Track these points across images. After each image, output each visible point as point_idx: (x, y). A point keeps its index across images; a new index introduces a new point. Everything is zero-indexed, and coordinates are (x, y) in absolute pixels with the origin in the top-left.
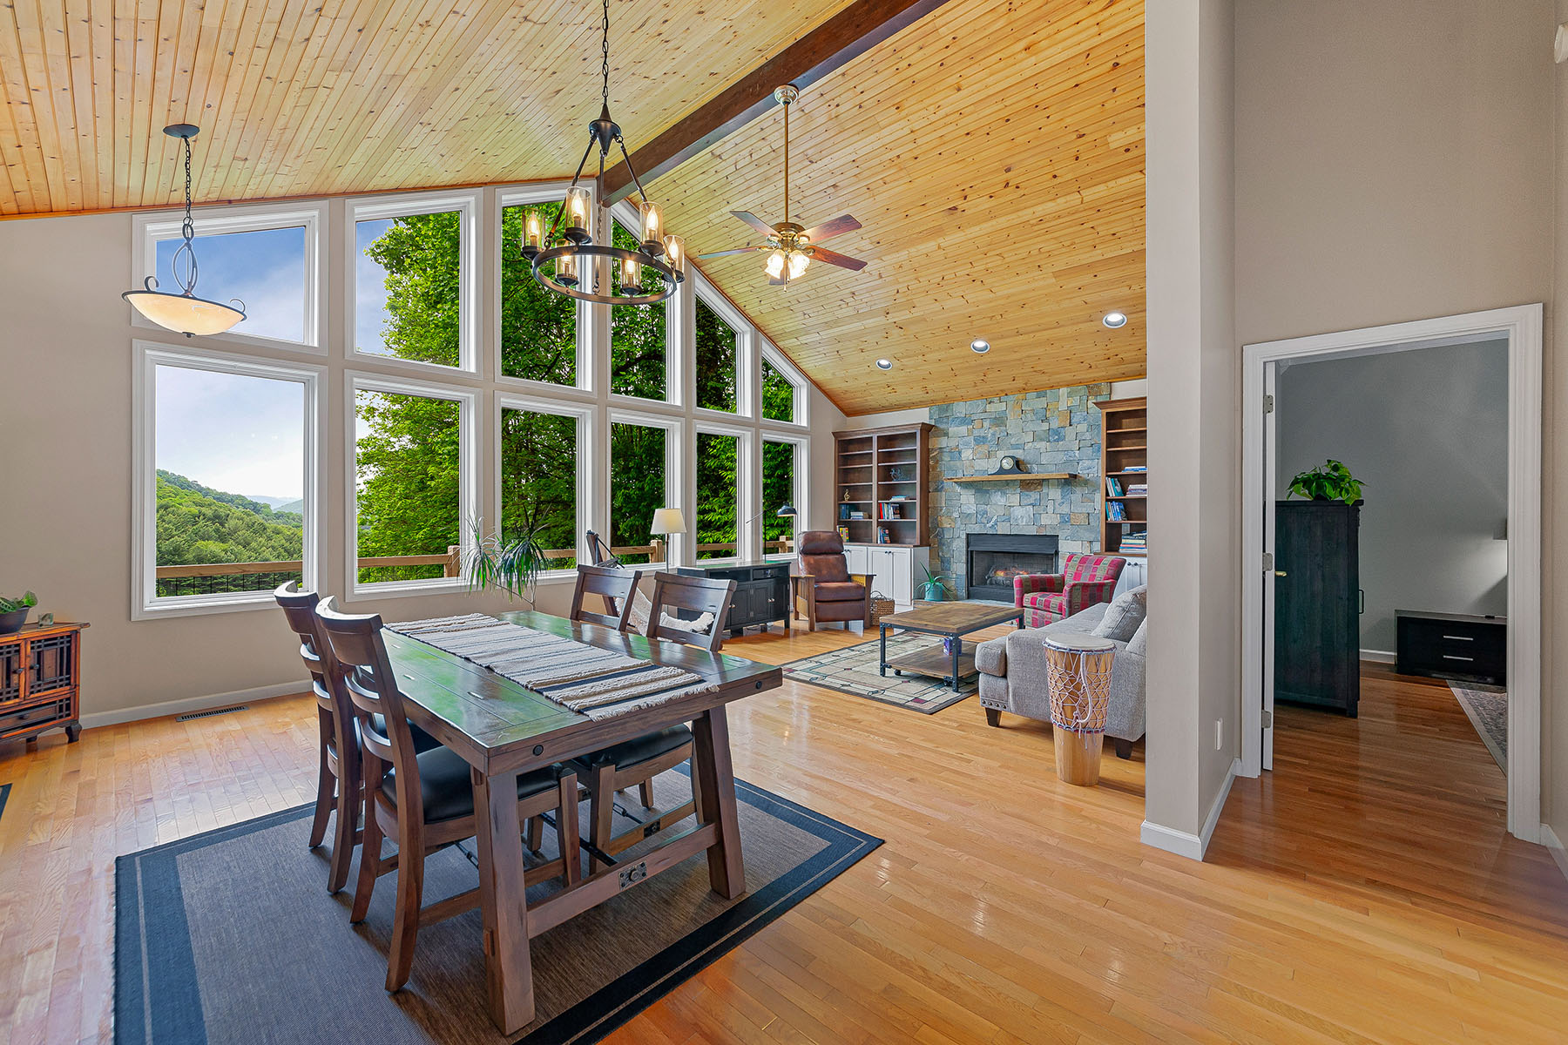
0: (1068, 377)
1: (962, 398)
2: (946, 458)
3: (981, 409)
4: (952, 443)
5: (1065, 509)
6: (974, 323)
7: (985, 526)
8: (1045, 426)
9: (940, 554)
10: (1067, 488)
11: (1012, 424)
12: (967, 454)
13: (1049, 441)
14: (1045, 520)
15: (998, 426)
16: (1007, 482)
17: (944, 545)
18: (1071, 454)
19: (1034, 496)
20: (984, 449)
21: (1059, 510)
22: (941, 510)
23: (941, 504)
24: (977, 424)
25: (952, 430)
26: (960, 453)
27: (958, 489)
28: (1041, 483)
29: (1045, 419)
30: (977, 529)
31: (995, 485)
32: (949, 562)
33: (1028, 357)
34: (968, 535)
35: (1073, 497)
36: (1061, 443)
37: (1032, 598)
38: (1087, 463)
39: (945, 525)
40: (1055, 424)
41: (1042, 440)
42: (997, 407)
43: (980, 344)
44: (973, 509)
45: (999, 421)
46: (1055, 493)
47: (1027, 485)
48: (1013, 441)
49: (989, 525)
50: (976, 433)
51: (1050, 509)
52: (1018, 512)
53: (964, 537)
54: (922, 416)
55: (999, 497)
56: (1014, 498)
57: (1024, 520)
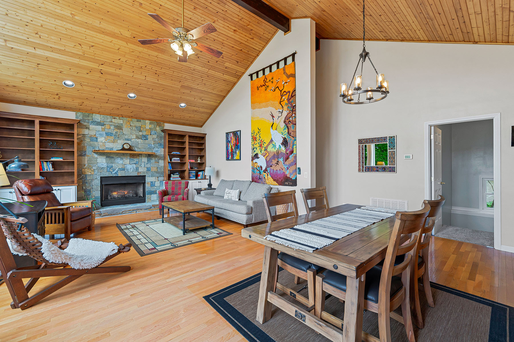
0: (151, 117)
1: (99, 113)
2: (87, 140)
3: (109, 120)
4: (92, 133)
5: (148, 166)
6: (140, 87)
7: (112, 173)
8: (141, 133)
9: (84, 188)
10: (149, 158)
11: (126, 130)
12: (101, 139)
13: (142, 139)
14: (140, 170)
15: (118, 129)
16: (123, 154)
17: (86, 183)
18: (151, 145)
19: (136, 160)
20: (112, 138)
21: (146, 166)
22: (85, 165)
23: (84, 162)
24: (107, 127)
25: (92, 127)
26: (97, 138)
27: (96, 156)
28: (139, 155)
29: (140, 131)
30: (107, 174)
31: (117, 155)
32: (90, 191)
33: (146, 106)
34: (101, 177)
35: (152, 161)
36: (147, 141)
37: (168, 198)
38: (157, 149)
39: (87, 173)
40: (144, 133)
41: (139, 138)
42: (118, 121)
43: (132, 95)
44: (105, 165)
45: (119, 127)
46: (145, 159)
47: (133, 156)
48: (126, 137)
49: (114, 172)
50: (107, 131)
51: (143, 165)
52: (129, 167)
53: (99, 178)
54: (70, 116)
55: (119, 160)
56: (127, 161)
57: (132, 170)
